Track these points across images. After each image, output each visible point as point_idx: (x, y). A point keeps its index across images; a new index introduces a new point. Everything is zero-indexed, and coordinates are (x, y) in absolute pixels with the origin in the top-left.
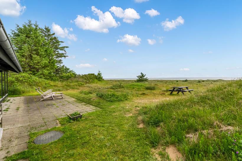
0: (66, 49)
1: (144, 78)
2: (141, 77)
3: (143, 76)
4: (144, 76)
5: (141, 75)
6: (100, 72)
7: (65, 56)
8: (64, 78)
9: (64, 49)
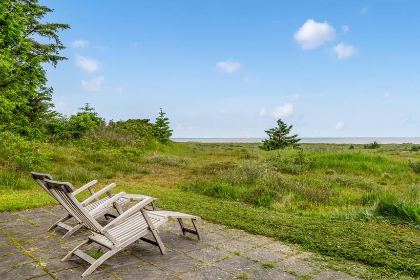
0: (59, 32)
1: (288, 135)
2: (277, 134)
3: (283, 128)
4: (287, 131)
5: (278, 127)
6: (165, 117)
7: (54, 59)
8: (62, 129)
9: (54, 31)
